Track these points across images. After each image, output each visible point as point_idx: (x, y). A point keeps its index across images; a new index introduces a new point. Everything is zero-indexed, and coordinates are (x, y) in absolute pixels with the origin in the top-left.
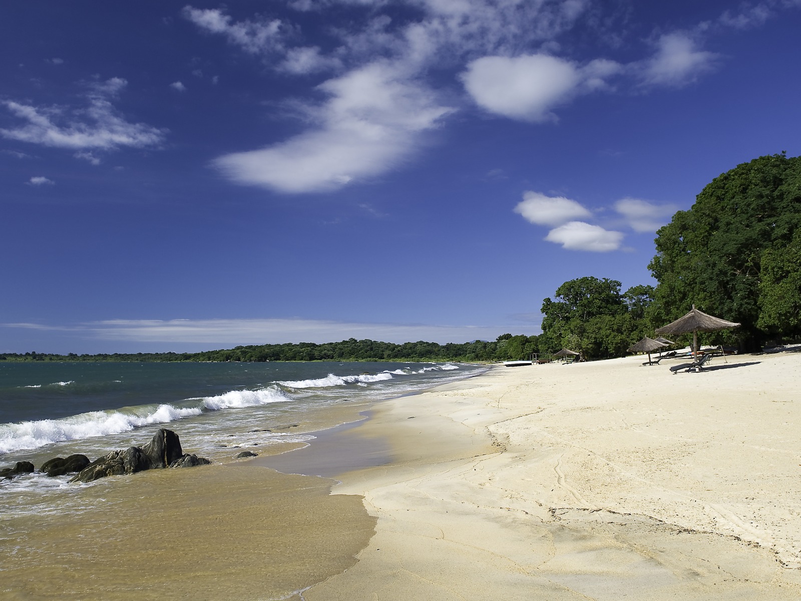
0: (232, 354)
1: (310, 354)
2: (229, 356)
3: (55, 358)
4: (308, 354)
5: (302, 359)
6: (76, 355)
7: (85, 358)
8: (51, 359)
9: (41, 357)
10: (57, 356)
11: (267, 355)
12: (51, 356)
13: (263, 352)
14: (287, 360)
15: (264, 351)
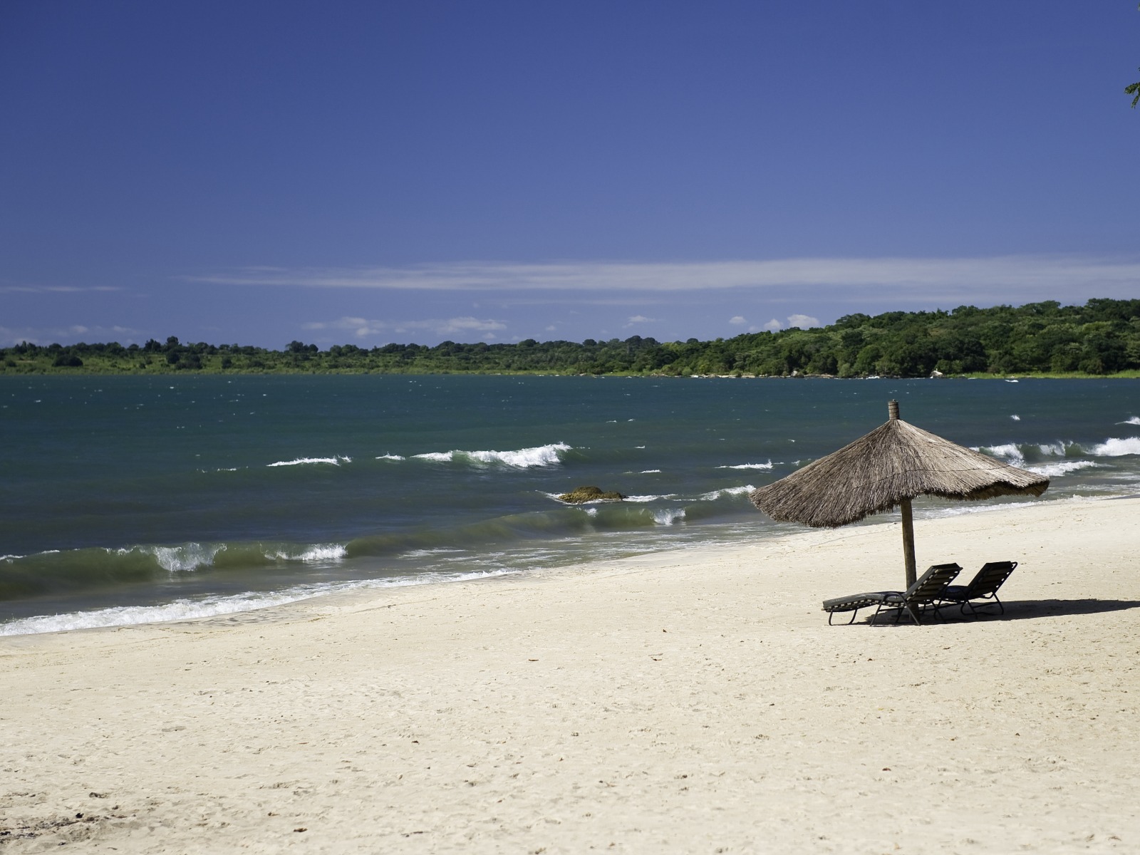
0: (810, 348)
1: (1108, 348)
2: (801, 353)
3: (244, 359)
4: (1101, 349)
5: (1073, 368)
6: (314, 348)
7: (342, 359)
8: (227, 364)
9: (196, 355)
10: (250, 351)
11: (935, 350)
12: (230, 355)
13: (921, 339)
14: (1015, 371)
15: (926, 334)
